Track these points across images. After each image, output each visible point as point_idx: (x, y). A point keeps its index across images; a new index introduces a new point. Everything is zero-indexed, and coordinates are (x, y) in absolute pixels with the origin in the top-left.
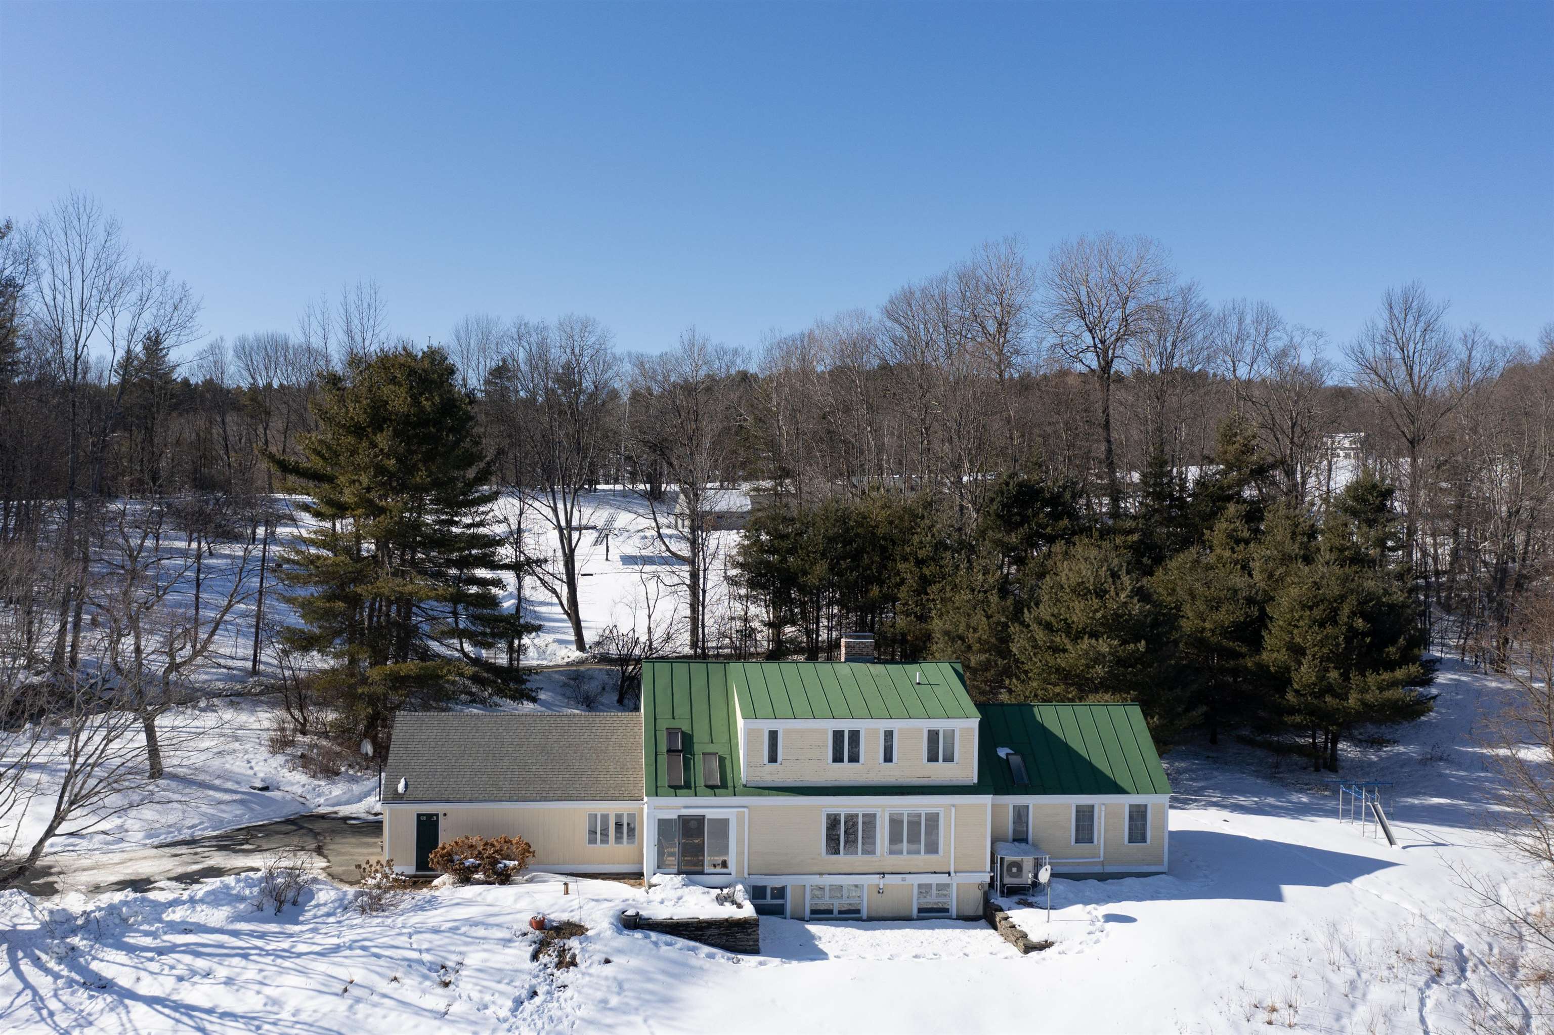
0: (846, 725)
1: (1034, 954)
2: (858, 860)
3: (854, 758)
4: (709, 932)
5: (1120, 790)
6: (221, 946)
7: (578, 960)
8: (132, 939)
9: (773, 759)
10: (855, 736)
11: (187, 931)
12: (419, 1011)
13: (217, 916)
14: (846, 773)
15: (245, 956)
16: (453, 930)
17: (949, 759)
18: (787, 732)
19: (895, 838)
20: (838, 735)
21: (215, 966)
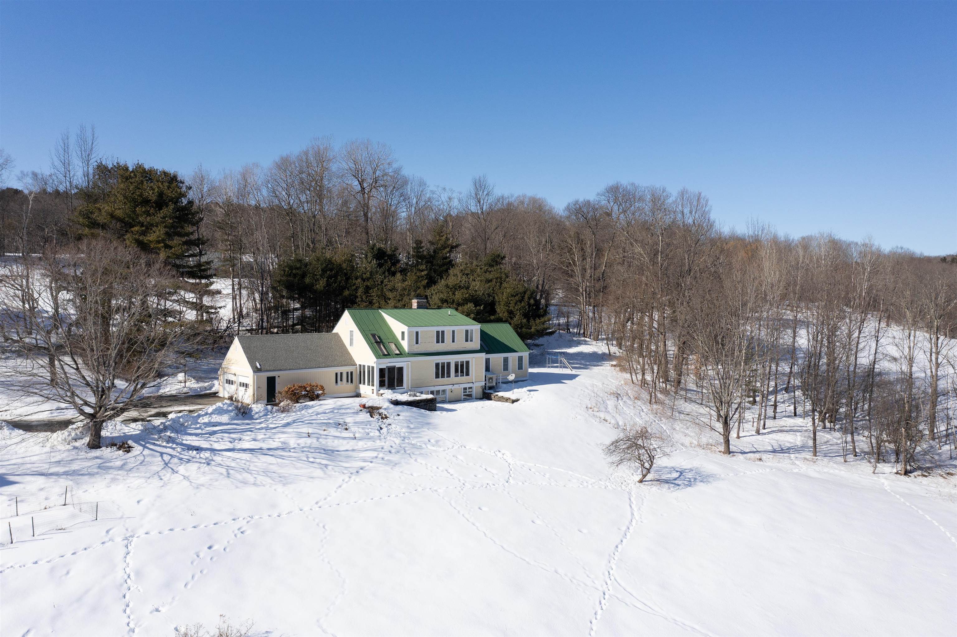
0: (440, 329)
1: (515, 403)
2: (446, 379)
3: (443, 342)
4: (421, 404)
5: (515, 351)
6: (236, 429)
7: (388, 415)
8: (190, 431)
9: (417, 343)
10: (443, 332)
11: (214, 426)
12: (344, 438)
13: (225, 418)
14: (441, 347)
15: (251, 431)
16: (332, 412)
17: (471, 341)
18: (422, 332)
19: (456, 371)
20: (438, 332)
21: (241, 436)
